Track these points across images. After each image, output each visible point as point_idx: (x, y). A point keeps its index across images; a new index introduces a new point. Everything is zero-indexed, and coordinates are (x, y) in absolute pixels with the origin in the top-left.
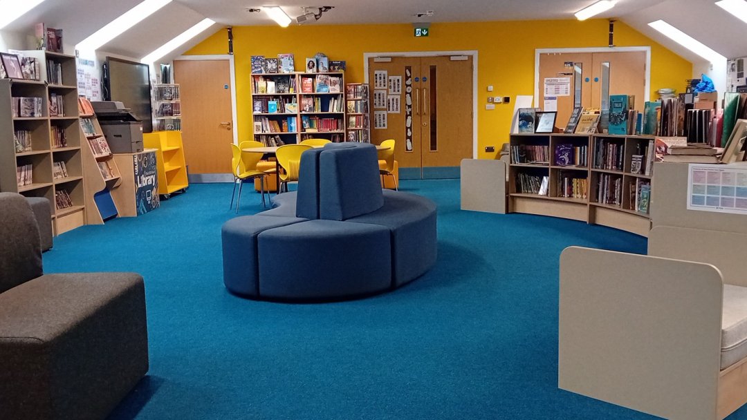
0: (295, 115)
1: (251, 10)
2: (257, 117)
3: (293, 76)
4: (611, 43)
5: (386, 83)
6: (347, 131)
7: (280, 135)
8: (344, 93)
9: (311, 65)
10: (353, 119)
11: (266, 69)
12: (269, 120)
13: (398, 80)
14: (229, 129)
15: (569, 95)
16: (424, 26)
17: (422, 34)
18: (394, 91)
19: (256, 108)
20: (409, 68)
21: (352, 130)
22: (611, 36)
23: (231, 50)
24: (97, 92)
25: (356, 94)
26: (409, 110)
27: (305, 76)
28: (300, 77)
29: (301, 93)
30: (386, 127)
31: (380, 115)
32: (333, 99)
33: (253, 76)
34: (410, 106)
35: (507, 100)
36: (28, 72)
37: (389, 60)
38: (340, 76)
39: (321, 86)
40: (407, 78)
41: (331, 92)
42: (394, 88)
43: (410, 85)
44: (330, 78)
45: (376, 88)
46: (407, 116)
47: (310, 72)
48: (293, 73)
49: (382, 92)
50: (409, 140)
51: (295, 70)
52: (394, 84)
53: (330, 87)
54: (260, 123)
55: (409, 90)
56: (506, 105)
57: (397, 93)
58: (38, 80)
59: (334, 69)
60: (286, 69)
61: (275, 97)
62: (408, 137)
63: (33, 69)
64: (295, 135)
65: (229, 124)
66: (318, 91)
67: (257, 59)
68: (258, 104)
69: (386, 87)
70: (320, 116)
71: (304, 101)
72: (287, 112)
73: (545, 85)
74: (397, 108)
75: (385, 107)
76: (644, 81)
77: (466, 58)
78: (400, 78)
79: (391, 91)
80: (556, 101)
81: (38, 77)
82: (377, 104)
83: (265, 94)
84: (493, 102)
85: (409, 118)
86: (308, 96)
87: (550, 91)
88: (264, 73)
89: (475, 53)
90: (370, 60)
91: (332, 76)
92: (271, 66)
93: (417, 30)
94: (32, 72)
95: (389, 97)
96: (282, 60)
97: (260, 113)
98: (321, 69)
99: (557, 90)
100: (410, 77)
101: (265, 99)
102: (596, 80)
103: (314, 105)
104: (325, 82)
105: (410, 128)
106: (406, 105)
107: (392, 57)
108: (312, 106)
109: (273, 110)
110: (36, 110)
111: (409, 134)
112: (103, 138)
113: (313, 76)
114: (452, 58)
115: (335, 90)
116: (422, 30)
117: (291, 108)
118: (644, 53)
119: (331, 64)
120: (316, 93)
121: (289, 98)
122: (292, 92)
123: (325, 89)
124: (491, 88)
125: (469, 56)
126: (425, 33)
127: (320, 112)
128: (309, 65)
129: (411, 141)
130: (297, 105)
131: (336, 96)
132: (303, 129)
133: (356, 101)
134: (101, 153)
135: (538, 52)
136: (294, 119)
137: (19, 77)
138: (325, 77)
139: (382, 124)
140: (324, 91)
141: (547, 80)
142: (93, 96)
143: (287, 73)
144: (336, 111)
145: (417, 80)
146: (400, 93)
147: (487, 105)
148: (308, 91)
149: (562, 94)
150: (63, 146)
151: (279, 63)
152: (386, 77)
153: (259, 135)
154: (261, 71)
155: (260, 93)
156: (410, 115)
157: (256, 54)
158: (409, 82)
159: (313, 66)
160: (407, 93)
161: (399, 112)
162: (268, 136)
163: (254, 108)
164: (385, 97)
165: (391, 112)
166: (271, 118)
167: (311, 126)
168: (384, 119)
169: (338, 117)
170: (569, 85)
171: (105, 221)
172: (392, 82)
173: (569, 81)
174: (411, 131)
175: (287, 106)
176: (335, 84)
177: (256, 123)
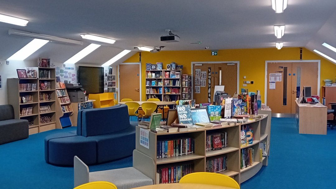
0: (162, 87)
1: (135, 48)
2: (147, 87)
3: (162, 71)
4: (301, 58)
5: (200, 74)
6: (182, 94)
7: (156, 95)
8: (181, 78)
9: (168, 67)
10: (184, 89)
11: (151, 68)
12: (152, 88)
13: (205, 73)
14: (138, 91)
15: (281, 81)
16: (215, 51)
17: (214, 54)
18: (203, 78)
19: (147, 84)
20: (210, 68)
21: (184, 94)
22: (301, 56)
23: (140, 61)
24: (75, 79)
25: (186, 79)
26: (210, 86)
27: (166, 71)
28: (164, 72)
29: (164, 78)
30: (200, 93)
31: (197, 88)
32: (177, 81)
33: (147, 71)
34: (210, 84)
35: (252, 83)
36: (31, 75)
37: (201, 65)
38: (180, 71)
39: (172, 75)
40: (209, 72)
41: (176, 78)
42: (203, 76)
43: (210, 75)
44: (176, 72)
45: (196, 76)
46: (209, 88)
47: (168, 70)
48: (162, 70)
49: (198, 78)
50: (209, 98)
51: (162, 69)
52: (203, 75)
53: (176, 76)
54: (148, 90)
55: (210, 77)
56: (252, 85)
57: (204, 78)
58: (35, 78)
59: (178, 68)
60: (159, 69)
61: (155, 79)
62: (209, 97)
63: (33, 74)
64: (161, 95)
65: (138, 90)
66: (171, 77)
67: (148, 64)
68: (148, 82)
69: (200, 76)
70: (172, 88)
71: (166, 81)
72: (159, 86)
73: (270, 77)
74: (204, 85)
75: (199, 84)
76: (318, 75)
77: (234, 64)
78: (206, 72)
79: (202, 78)
80: (275, 83)
81: (35, 77)
82: (196, 83)
83: (150, 78)
84: (246, 83)
85: (210, 89)
86: (167, 79)
87: (272, 79)
88: (150, 70)
89: (238, 63)
90: (194, 65)
91: (177, 71)
92: (153, 67)
93: (213, 53)
94: (32, 75)
95: (201, 80)
96: (158, 65)
97: (149, 86)
98: (172, 68)
99: (275, 79)
100: (210, 72)
101: (150, 80)
102: (294, 75)
103: (170, 83)
104: (174, 74)
105: (210, 93)
106: (208, 83)
107: (202, 64)
108: (169, 83)
109: (153, 85)
110: (33, 88)
111: (209, 96)
112: (68, 97)
113: (169, 71)
114: (228, 64)
115: (177, 77)
116: (215, 53)
117: (160, 84)
118: (317, 63)
119: (177, 66)
120: (170, 78)
121: (160, 80)
122: (161, 78)
123: (174, 77)
124: (245, 77)
125: (235, 63)
126: (216, 54)
127: (172, 86)
128: (167, 67)
129: (210, 99)
130: (163, 82)
131: (178, 79)
132: (164, 92)
133: (186, 82)
134: (66, 102)
135: (266, 62)
136: (161, 88)
137: (25, 77)
138: (174, 72)
139: (198, 91)
140: (173, 77)
141: (271, 74)
142: (72, 80)
143: (159, 70)
144: (178, 86)
145: (213, 73)
146: (206, 78)
147: (243, 85)
148: (167, 77)
149: (278, 80)
150: (50, 100)
151: (156, 66)
152: (200, 72)
153: (148, 94)
154: (150, 69)
155: (149, 78)
156: (210, 88)
157: (148, 63)
158: (210, 74)
159: (169, 67)
160: (208, 78)
161: (205, 86)
162: (151, 95)
163: (146, 83)
164: (200, 80)
165: (202, 86)
166: (153, 88)
167: (168, 92)
168: (199, 89)
169: (179, 88)
170: (281, 77)
171: (63, 128)
172: (203, 74)
173: (281, 75)
174: (210, 94)
175: (159, 83)
176: (178, 74)
177: (147, 90)
